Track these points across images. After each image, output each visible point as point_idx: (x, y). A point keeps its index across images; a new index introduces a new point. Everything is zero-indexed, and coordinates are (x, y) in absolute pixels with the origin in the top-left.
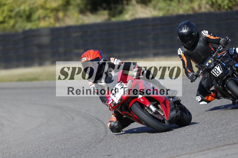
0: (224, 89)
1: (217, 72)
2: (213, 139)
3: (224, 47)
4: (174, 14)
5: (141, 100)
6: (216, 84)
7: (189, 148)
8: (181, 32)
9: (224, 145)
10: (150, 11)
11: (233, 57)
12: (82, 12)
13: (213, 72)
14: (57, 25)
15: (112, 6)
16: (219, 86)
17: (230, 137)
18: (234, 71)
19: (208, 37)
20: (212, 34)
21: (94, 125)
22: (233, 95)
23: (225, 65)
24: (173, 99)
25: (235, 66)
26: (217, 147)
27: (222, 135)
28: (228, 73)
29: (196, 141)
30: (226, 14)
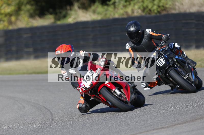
0: (166, 77)
1: (161, 63)
2: (144, 125)
3: (166, 43)
4: (111, 17)
5: (108, 85)
6: (160, 73)
7: (123, 132)
8: (130, 30)
9: (154, 130)
10: (90, 15)
11: (173, 51)
12: (32, 16)
13: (157, 63)
14: (11, 28)
15: (58, 11)
16: (162, 74)
17: (159, 123)
18: (175, 62)
19: (152, 34)
20: (154, 32)
21: (42, 112)
22: (174, 82)
23: (167, 57)
24: (131, 85)
25: (176, 58)
26: (148, 131)
27: (151, 121)
28: (169, 64)
29: (130, 126)
30: (155, 17)
